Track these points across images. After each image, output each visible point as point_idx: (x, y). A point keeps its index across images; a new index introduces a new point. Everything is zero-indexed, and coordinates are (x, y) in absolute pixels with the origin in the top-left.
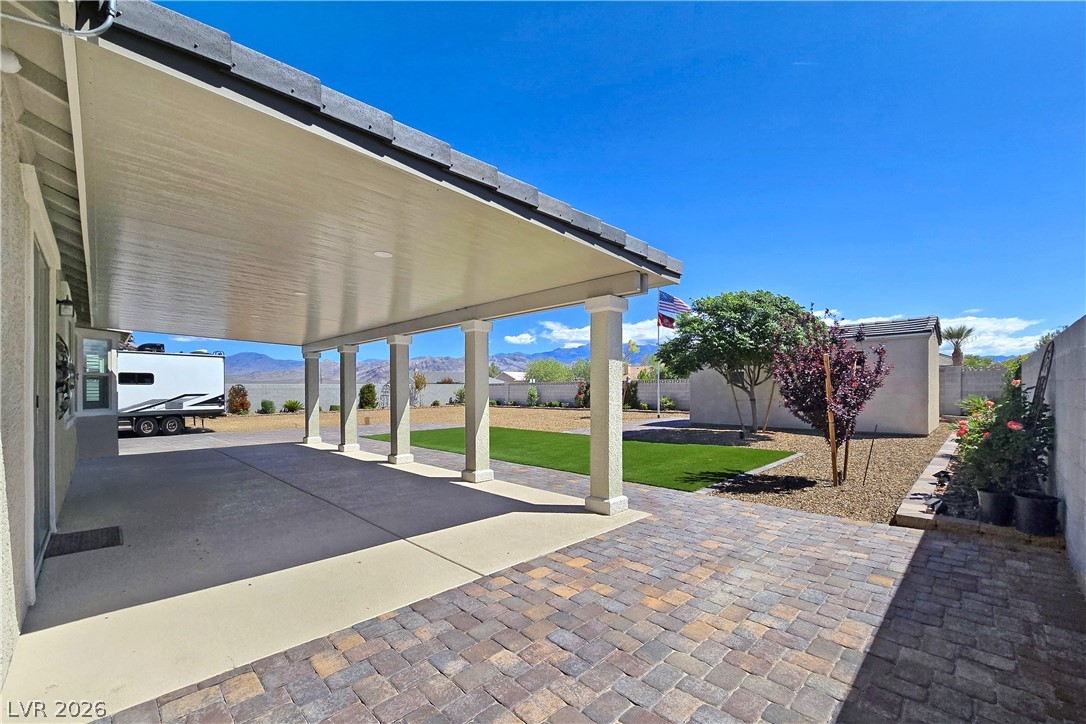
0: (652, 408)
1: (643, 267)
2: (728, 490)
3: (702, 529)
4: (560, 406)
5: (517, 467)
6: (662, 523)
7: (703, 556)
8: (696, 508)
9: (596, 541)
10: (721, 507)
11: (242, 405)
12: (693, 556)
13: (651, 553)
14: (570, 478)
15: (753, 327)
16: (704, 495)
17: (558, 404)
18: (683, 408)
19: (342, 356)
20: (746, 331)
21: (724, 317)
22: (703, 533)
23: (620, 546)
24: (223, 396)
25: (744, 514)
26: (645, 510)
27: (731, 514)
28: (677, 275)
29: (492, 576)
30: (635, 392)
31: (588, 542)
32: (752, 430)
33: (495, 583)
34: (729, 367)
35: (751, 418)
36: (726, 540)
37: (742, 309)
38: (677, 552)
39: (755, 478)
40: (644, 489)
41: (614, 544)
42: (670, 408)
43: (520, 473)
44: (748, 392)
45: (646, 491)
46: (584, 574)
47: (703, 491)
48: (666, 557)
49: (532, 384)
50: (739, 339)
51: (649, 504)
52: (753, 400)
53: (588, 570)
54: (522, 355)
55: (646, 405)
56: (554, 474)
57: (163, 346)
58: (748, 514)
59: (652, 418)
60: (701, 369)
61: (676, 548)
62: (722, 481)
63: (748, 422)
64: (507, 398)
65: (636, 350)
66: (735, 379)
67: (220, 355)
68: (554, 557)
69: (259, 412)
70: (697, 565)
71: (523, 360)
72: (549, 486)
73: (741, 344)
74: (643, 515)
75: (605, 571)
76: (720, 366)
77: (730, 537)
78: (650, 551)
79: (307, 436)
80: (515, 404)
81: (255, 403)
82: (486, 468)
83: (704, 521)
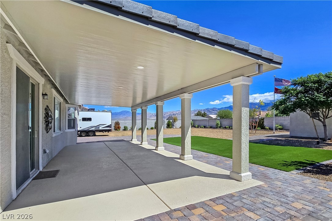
0: (271, 129)
1: (259, 61)
2: (309, 171)
3: (292, 195)
4: (229, 128)
5: (204, 154)
6: (269, 189)
7: (293, 213)
8: (290, 181)
9: (231, 196)
10: (305, 182)
11: (118, 128)
12: (285, 212)
13: (261, 207)
14: (226, 160)
15: (325, 90)
16: (294, 174)
17: (228, 127)
18: (287, 129)
19: (142, 110)
20: (321, 92)
21: (308, 86)
22: (293, 197)
23: (244, 201)
24: (111, 125)
25: (319, 187)
26: (260, 180)
27: (312, 187)
28: (280, 64)
29: (175, 210)
30: (263, 122)
31: (227, 196)
32: (324, 140)
33: (175, 214)
34: (311, 110)
35: (324, 134)
36: (307, 203)
37: (319, 82)
38: (276, 208)
39: (327, 166)
40: (262, 169)
41: (241, 199)
42: (280, 129)
43: (205, 157)
44: (322, 122)
45: (263, 169)
46: (221, 215)
47: (295, 172)
48: (269, 210)
49: (219, 119)
50: (317, 96)
51: (264, 177)
52: (325, 126)
53: (223, 213)
54: (216, 108)
55: (268, 128)
56: (220, 158)
57: (94, 109)
58: (322, 188)
59: (270, 133)
60: (295, 112)
61: (275, 205)
62: (306, 166)
63: (322, 136)
64: (208, 125)
65: (263, 104)
66: (315, 116)
67: (110, 111)
68: (208, 203)
69: (123, 130)
70: (288, 218)
71: (216, 110)
72: (216, 164)
73: (318, 99)
74: (260, 183)
75: (233, 215)
76: (306, 110)
77: (310, 201)
78: (260, 206)
79: (132, 139)
80: (211, 127)
81: (122, 128)
82: (190, 155)
83: (294, 190)
